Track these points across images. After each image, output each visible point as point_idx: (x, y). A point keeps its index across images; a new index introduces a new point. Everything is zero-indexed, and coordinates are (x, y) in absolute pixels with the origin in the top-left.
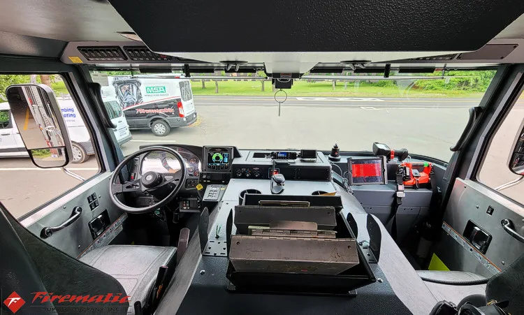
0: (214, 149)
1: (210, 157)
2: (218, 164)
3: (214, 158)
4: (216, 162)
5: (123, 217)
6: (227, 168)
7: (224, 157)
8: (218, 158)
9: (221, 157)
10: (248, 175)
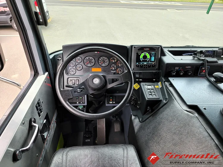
0: (142, 49)
1: (138, 56)
2: (145, 63)
3: (141, 57)
4: (143, 61)
5: (56, 114)
6: (153, 66)
7: (151, 56)
8: (145, 57)
9: (148, 56)
10: (182, 74)
